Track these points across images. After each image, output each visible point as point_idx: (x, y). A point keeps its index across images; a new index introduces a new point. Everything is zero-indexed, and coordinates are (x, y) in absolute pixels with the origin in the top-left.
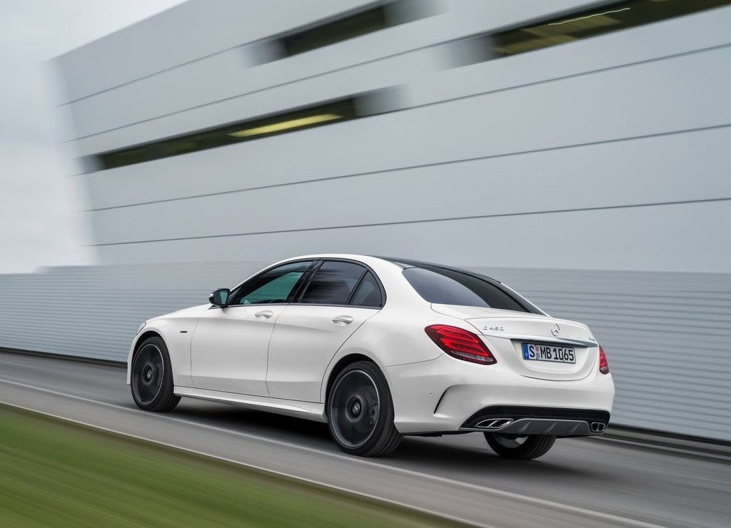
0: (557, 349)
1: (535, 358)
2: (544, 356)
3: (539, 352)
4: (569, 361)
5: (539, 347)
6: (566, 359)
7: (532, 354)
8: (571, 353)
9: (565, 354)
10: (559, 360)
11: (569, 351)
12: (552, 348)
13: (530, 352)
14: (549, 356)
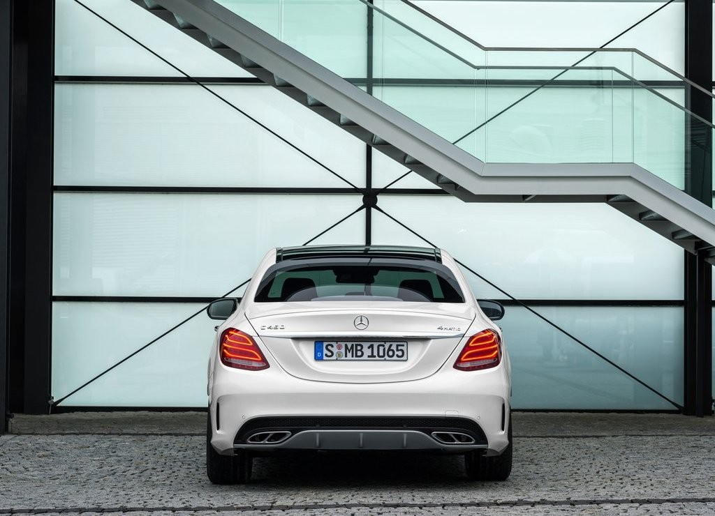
0: (376, 345)
1: (334, 357)
2: (349, 355)
3: (343, 350)
4: (395, 358)
5: (343, 344)
6: (389, 356)
7: (329, 354)
8: (400, 348)
9: (389, 350)
10: (377, 358)
11: (397, 346)
12: (366, 345)
13: (325, 351)
14: (359, 353)
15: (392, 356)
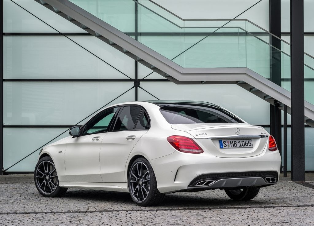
0: (241, 141)
1: (227, 147)
2: (232, 145)
3: (230, 144)
4: (248, 146)
5: (229, 141)
6: (246, 146)
7: (225, 145)
8: (249, 142)
9: (246, 143)
10: (242, 147)
11: (248, 141)
12: (237, 141)
13: (223, 145)
14: (236, 145)
15: (247, 146)
